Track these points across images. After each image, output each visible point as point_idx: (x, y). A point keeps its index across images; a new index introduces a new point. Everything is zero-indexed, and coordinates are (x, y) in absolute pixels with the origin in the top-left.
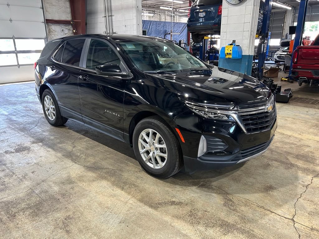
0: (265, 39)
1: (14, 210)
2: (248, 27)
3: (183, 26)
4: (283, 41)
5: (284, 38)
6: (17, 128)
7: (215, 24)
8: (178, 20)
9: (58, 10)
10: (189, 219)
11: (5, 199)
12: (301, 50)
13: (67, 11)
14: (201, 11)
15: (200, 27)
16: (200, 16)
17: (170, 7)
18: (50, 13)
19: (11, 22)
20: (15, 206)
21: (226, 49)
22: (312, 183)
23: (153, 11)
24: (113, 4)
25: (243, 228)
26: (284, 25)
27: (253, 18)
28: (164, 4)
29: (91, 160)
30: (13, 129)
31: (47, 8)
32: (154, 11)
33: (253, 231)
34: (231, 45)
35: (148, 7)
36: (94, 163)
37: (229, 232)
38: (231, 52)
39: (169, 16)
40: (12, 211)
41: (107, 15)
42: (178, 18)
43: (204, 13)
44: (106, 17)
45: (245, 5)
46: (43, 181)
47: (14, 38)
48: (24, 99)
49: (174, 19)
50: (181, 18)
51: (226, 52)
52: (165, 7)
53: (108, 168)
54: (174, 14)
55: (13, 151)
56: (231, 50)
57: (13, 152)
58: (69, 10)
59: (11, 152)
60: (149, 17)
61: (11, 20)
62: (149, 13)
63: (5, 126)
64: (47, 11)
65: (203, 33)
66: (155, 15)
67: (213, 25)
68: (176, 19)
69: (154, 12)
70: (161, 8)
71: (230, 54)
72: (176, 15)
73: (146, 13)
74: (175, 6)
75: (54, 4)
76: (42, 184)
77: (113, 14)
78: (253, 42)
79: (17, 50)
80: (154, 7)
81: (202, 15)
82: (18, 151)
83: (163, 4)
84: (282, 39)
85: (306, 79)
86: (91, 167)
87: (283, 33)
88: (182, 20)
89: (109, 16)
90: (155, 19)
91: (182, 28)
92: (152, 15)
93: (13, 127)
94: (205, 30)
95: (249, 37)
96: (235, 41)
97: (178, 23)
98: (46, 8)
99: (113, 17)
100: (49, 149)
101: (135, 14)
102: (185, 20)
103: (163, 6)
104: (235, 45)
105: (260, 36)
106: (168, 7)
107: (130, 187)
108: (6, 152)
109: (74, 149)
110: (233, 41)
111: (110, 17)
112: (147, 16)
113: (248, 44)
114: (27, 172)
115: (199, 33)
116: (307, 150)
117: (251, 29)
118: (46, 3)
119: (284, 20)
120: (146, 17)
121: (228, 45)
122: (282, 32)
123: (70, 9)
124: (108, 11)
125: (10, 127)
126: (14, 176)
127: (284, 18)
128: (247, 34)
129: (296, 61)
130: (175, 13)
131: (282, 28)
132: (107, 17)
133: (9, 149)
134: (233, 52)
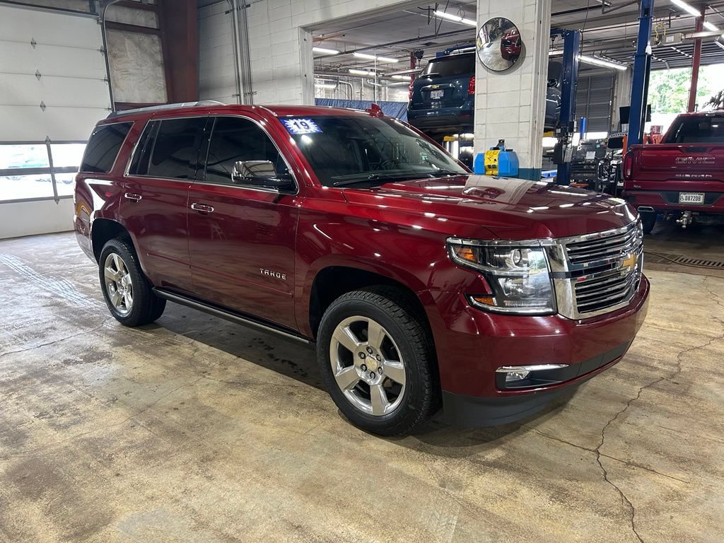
0: (567, 134)
1: (108, 451)
2: (527, 114)
3: (398, 108)
4: (610, 137)
5: (614, 129)
6: (77, 321)
7: (463, 113)
8: (389, 96)
9: (140, 82)
10: (417, 456)
11: (87, 436)
12: (639, 152)
13: (158, 85)
14: (435, 87)
15: (433, 118)
16: (432, 97)
17: (372, 70)
18: (122, 91)
19: (43, 110)
20: (108, 444)
21: (486, 157)
22: (639, 396)
23: (334, 78)
24: (253, 70)
25: (510, 464)
26: (613, 102)
27: (535, 96)
28: (359, 64)
29: (233, 372)
30: (69, 322)
31: (118, 80)
32: (337, 79)
33: (526, 468)
34: (495, 149)
35: (325, 70)
36: (239, 376)
37: (485, 471)
38: (496, 163)
39: (369, 87)
40: (104, 453)
41: (242, 92)
42: (389, 92)
43: (440, 91)
44: (239, 95)
45: (519, 72)
46: (149, 406)
47: (48, 142)
48: (76, 266)
49: (379, 95)
50: (394, 92)
51: (487, 163)
52: (361, 69)
53: (266, 383)
54: (379, 83)
55: (78, 359)
56: (495, 160)
57: (81, 363)
58: (162, 83)
59: (77, 362)
60: (327, 91)
61: (43, 106)
62: (326, 83)
63: (51, 317)
64: (116, 86)
65: (440, 130)
66: (339, 85)
67: (459, 116)
68: (383, 93)
69: (336, 81)
70: (352, 71)
71: (494, 167)
72: (384, 85)
73: (320, 83)
74: (381, 67)
75: (131, 71)
76: (148, 411)
77: (254, 91)
78: (539, 143)
79: (55, 165)
80: (336, 71)
81: (437, 95)
82: (88, 359)
83: (356, 64)
84: (610, 133)
85: (650, 209)
86: (233, 383)
87: (613, 120)
88: (396, 95)
89: (245, 94)
90: (340, 95)
91: (397, 112)
92: (333, 87)
93: (68, 319)
94: (445, 125)
95: (531, 133)
96: (503, 141)
97: (388, 102)
98: (114, 80)
99: (254, 96)
100: (148, 356)
101: (300, 91)
102: (403, 96)
103: (356, 69)
104: (503, 150)
105: (558, 128)
106: (366, 70)
107: (309, 412)
108: (67, 362)
109: (196, 354)
110: (500, 141)
111: (248, 97)
112: (321, 89)
113: (530, 147)
114: (115, 394)
115: (434, 131)
116: (638, 345)
117: (534, 117)
118: (115, 72)
119: (613, 93)
120: (319, 90)
121: (491, 149)
122: (611, 118)
123: (165, 81)
124: (244, 84)
125: (61, 319)
126: (93, 400)
127: (613, 88)
128: (526, 129)
129: (629, 174)
130: (383, 81)
131: (610, 109)
132: (242, 96)
133: (72, 357)
134: (499, 163)
